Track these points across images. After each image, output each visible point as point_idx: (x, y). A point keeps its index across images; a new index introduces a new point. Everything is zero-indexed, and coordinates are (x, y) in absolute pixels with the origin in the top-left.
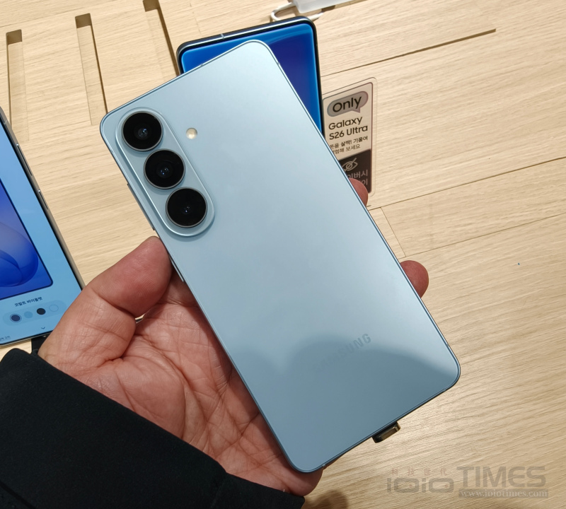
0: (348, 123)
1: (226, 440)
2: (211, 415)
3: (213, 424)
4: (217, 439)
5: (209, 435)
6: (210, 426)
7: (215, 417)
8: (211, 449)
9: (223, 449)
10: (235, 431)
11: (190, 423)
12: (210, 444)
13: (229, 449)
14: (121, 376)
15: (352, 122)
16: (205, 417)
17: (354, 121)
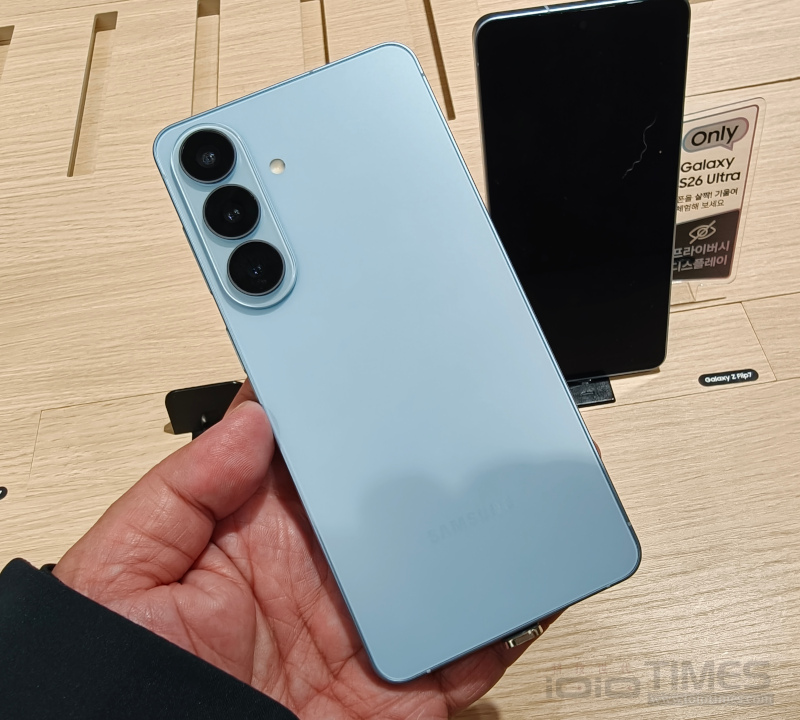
0: (711, 164)
1: (311, 686)
2: (289, 651)
3: (292, 664)
4: (298, 685)
5: (288, 680)
6: (288, 667)
7: (295, 655)
8: (290, 701)
9: (309, 699)
10: (325, 672)
11: (260, 666)
12: (289, 693)
13: (316, 698)
14: (181, 602)
15: (717, 163)
16: (281, 656)
17: (721, 163)
